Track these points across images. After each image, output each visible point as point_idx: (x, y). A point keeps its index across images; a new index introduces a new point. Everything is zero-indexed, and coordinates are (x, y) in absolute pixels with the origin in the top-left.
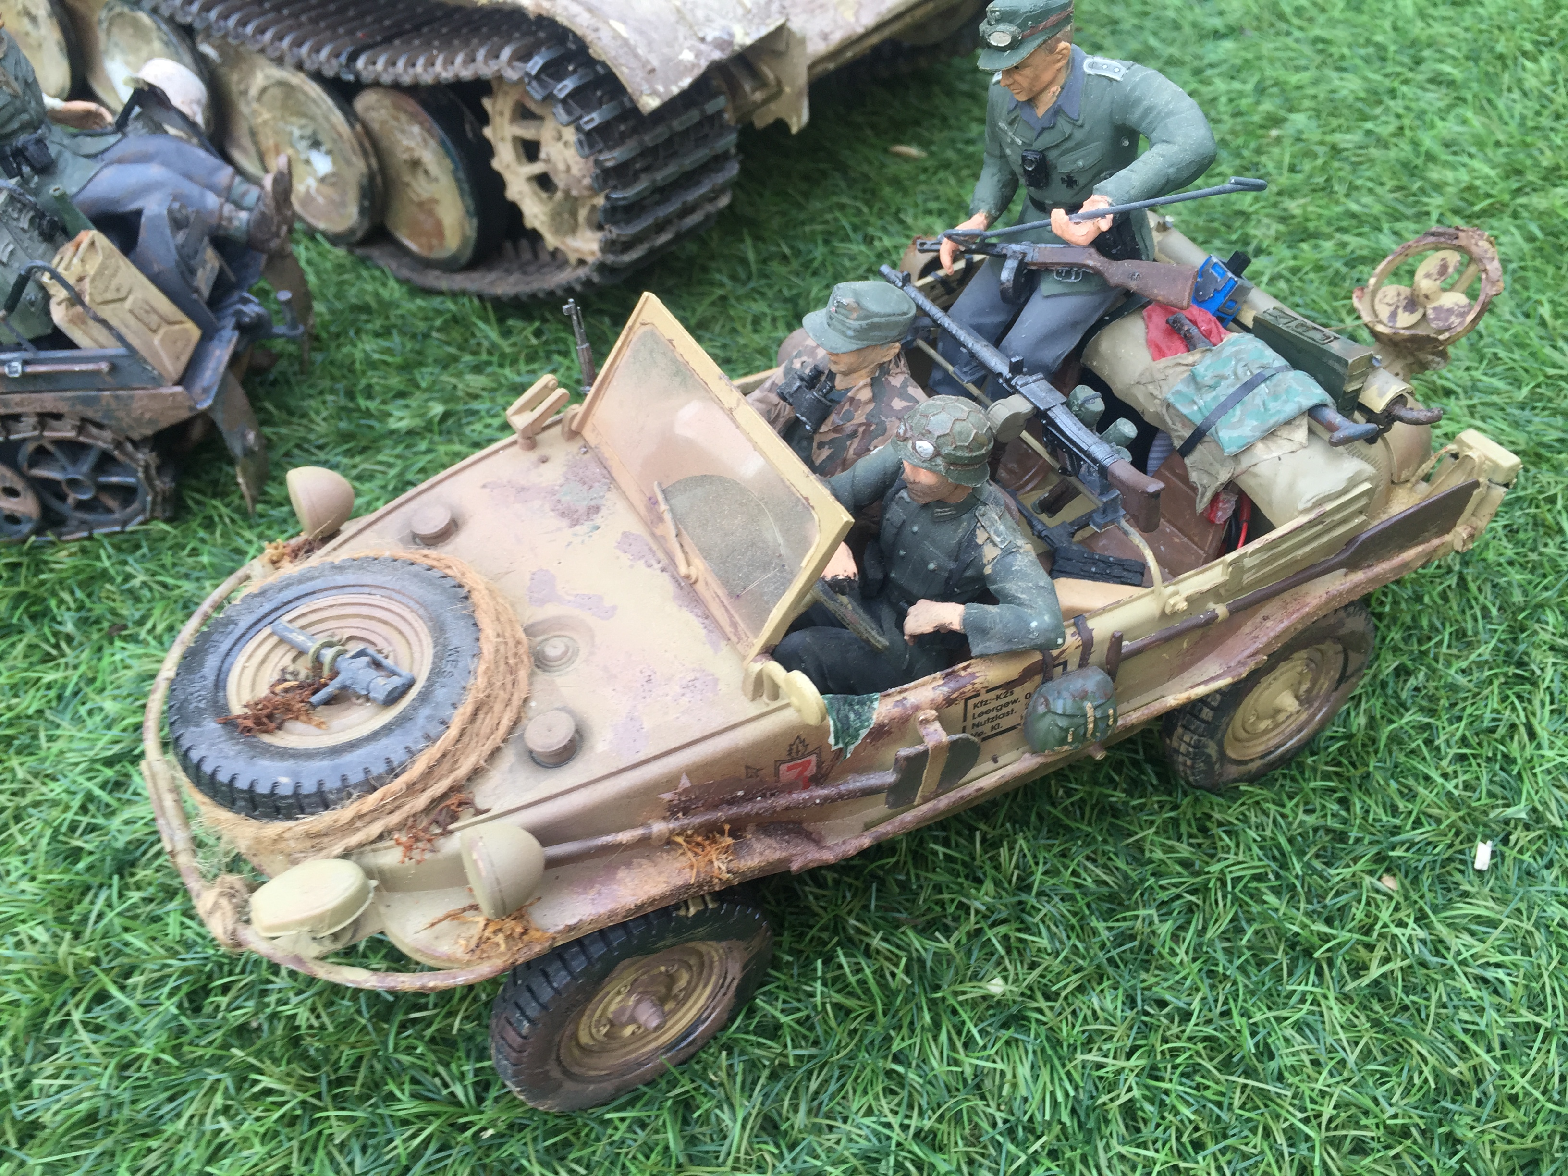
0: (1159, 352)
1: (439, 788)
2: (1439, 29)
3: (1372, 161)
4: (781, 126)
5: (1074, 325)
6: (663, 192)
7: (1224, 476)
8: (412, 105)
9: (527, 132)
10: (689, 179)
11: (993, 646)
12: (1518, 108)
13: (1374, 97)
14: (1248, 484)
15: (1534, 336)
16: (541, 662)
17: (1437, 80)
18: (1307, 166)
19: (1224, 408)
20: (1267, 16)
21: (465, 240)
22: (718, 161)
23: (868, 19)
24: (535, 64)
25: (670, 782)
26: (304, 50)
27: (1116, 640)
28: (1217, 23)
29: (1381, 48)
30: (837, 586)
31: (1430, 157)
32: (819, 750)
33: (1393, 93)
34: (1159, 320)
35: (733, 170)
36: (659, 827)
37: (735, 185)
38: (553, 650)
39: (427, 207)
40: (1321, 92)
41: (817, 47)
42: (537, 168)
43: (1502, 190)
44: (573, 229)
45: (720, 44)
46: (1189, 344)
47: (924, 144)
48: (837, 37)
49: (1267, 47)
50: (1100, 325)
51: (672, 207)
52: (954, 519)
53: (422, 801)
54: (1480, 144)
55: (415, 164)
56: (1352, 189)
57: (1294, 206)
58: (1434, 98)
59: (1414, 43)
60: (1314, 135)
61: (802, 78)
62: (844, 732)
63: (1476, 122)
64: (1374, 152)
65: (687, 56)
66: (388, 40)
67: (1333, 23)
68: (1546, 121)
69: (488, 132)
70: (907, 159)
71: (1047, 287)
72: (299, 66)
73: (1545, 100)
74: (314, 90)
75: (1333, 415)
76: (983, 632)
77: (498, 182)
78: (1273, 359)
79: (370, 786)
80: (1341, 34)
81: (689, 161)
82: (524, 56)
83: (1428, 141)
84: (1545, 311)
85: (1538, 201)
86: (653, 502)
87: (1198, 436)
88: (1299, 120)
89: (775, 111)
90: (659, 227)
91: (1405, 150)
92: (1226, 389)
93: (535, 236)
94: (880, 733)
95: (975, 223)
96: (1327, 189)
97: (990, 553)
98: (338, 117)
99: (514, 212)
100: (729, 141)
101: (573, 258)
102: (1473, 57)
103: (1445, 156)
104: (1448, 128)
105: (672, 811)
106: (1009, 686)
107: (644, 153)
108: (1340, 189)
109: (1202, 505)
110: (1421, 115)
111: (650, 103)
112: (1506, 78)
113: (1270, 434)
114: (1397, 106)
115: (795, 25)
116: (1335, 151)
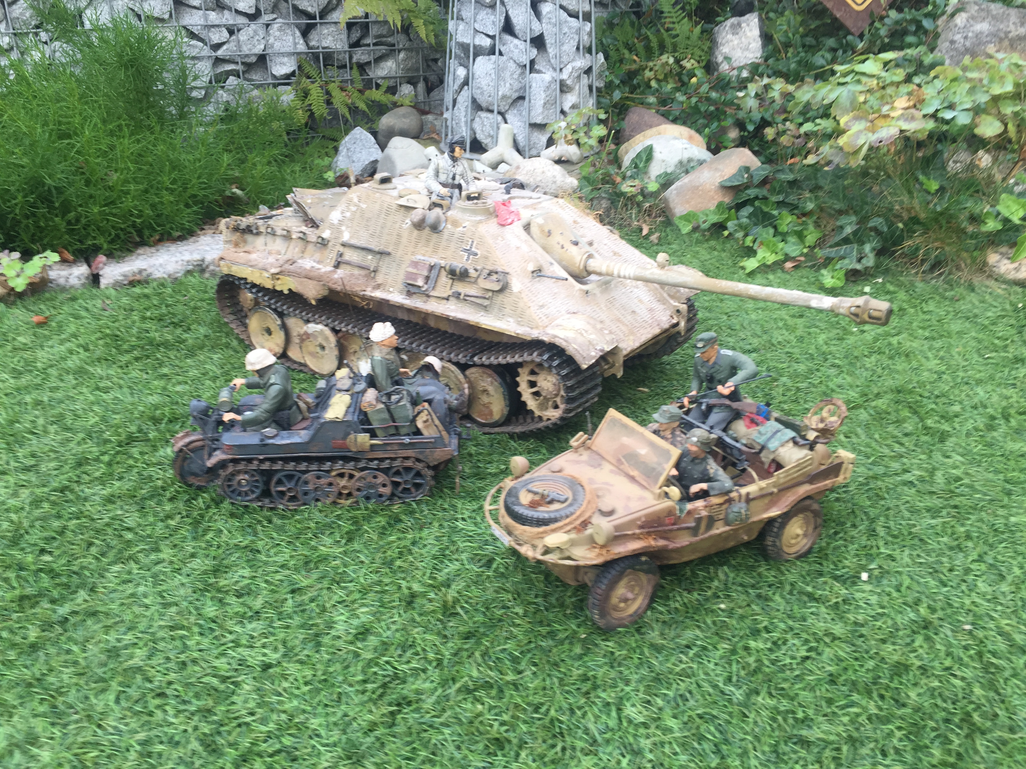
0: (748, 427)
1: (582, 519)
2: (833, 348)
3: (812, 392)
4: (614, 375)
5: (724, 421)
6: (582, 394)
7: (772, 457)
8: (490, 372)
9: (532, 378)
10: (588, 391)
11: (716, 492)
12: (865, 374)
13: (811, 371)
14: (779, 459)
15: (874, 444)
16: (598, 497)
17: (833, 366)
18: (789, 394)
19: (769, 439)
20: (768, 345)
21: (502, 415)
22: (596, 386)
23: (637, 344)
24: (546, 357)
25: (639, 519)
26: (452, 355)
27: (748, 494)
28: (748, 347)
29: (811, 355)
30: (674, 477)
31: (833, 391)
32: (675, 515)
33: (818, 370)
34: (748, 420)
35: (600, 389)
36: (638, 531)
37: (599, 395)
38: (600, 493)
39: (487, 406)
40: (791, 370)
41: (625, 353)
42: (534, 390)
43: (860, 401)
44: (547, 408)
45: (602, 350)
46: (757, 424)
47: (649, 387)
48: (629, 349)
49: (769, 355)
50: (730, 422)
51: (584, 400)
52: (700, 463)
53: (578, 522)
54: (851, 386)
55: (485, 391)
56: (806, 402)
57: (786, 407)
58: (833, 371)
59: (824, 353)
60: (790, 384)
61: (621, 360)
62: (681, 510)
63: (849, 379)
64: (813, 389)
65: (593, 354)
66: (482, 352)
67: (794, 347)
68: (874, 378)
69: (518, 379)
70: (643, 392)
71: (715, 410)
72: (450, 361)
73: (874, 372)
74: (453, 368)
75: (798, 439)
76: (713, 488)
77: (520, 395)
78: (780, 426)
79: (567, 517)
80: (796, 350)
81: (589, 386)
82: (540, 355)
83: (831, 385)
84: (877, 436)
85: (873, 404)
86: (619, 460)
87: (763, 448)
88: (784, 379)
89: (612, 371)
90: (578, 407)
91: (823, 388)
92: (769, 435)
93: (531, 412)
94: (689, 513)
95: (694, 393)
96: (796, 401)
97: (712, 471)
98: (461, 377)
99: (524, 404)
100: (600, 380)
101: (545, 418)
102: (846, 357)
103: (838, 390)
104: (839, 381)
105: (641, 527)
106: (721, 504)
107: (579, 382)
108: (802, 402)
109: (766, 466)
110: (828, 377)
111: (585, 366)
112: (858, 364)
113: (782, 445)
114: (819, 374)
115: (620, 345)
116: (798, 389)
